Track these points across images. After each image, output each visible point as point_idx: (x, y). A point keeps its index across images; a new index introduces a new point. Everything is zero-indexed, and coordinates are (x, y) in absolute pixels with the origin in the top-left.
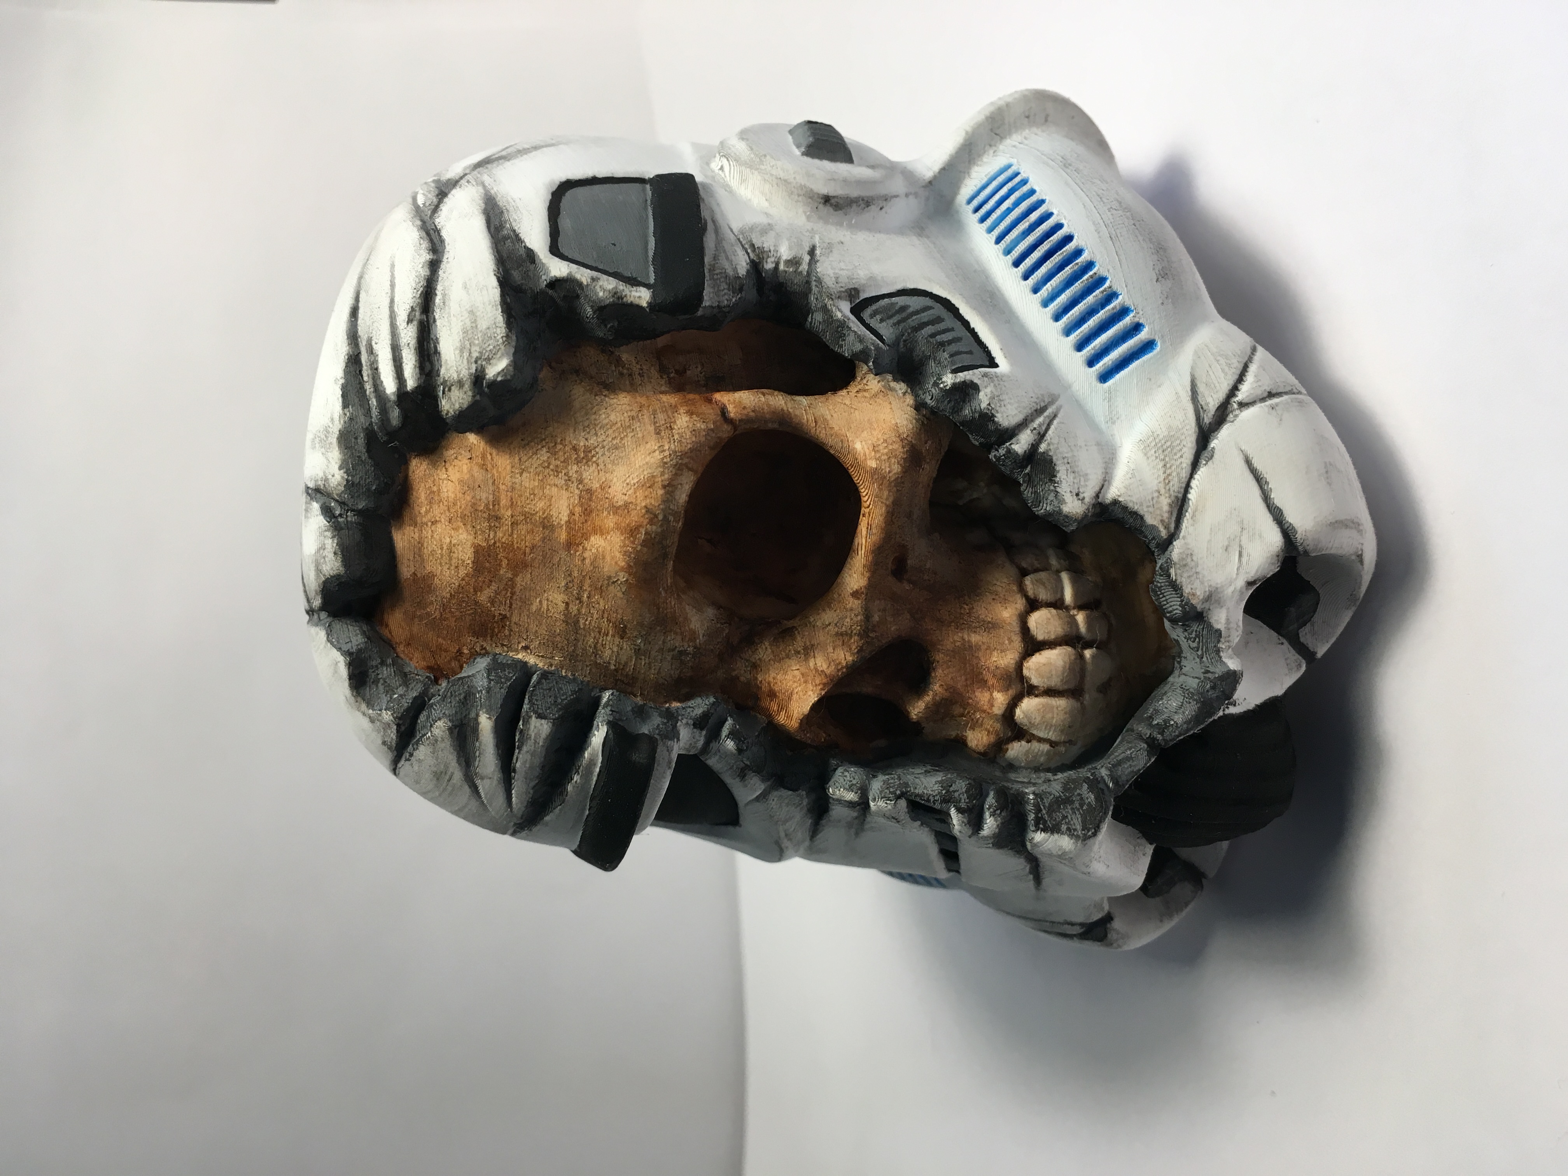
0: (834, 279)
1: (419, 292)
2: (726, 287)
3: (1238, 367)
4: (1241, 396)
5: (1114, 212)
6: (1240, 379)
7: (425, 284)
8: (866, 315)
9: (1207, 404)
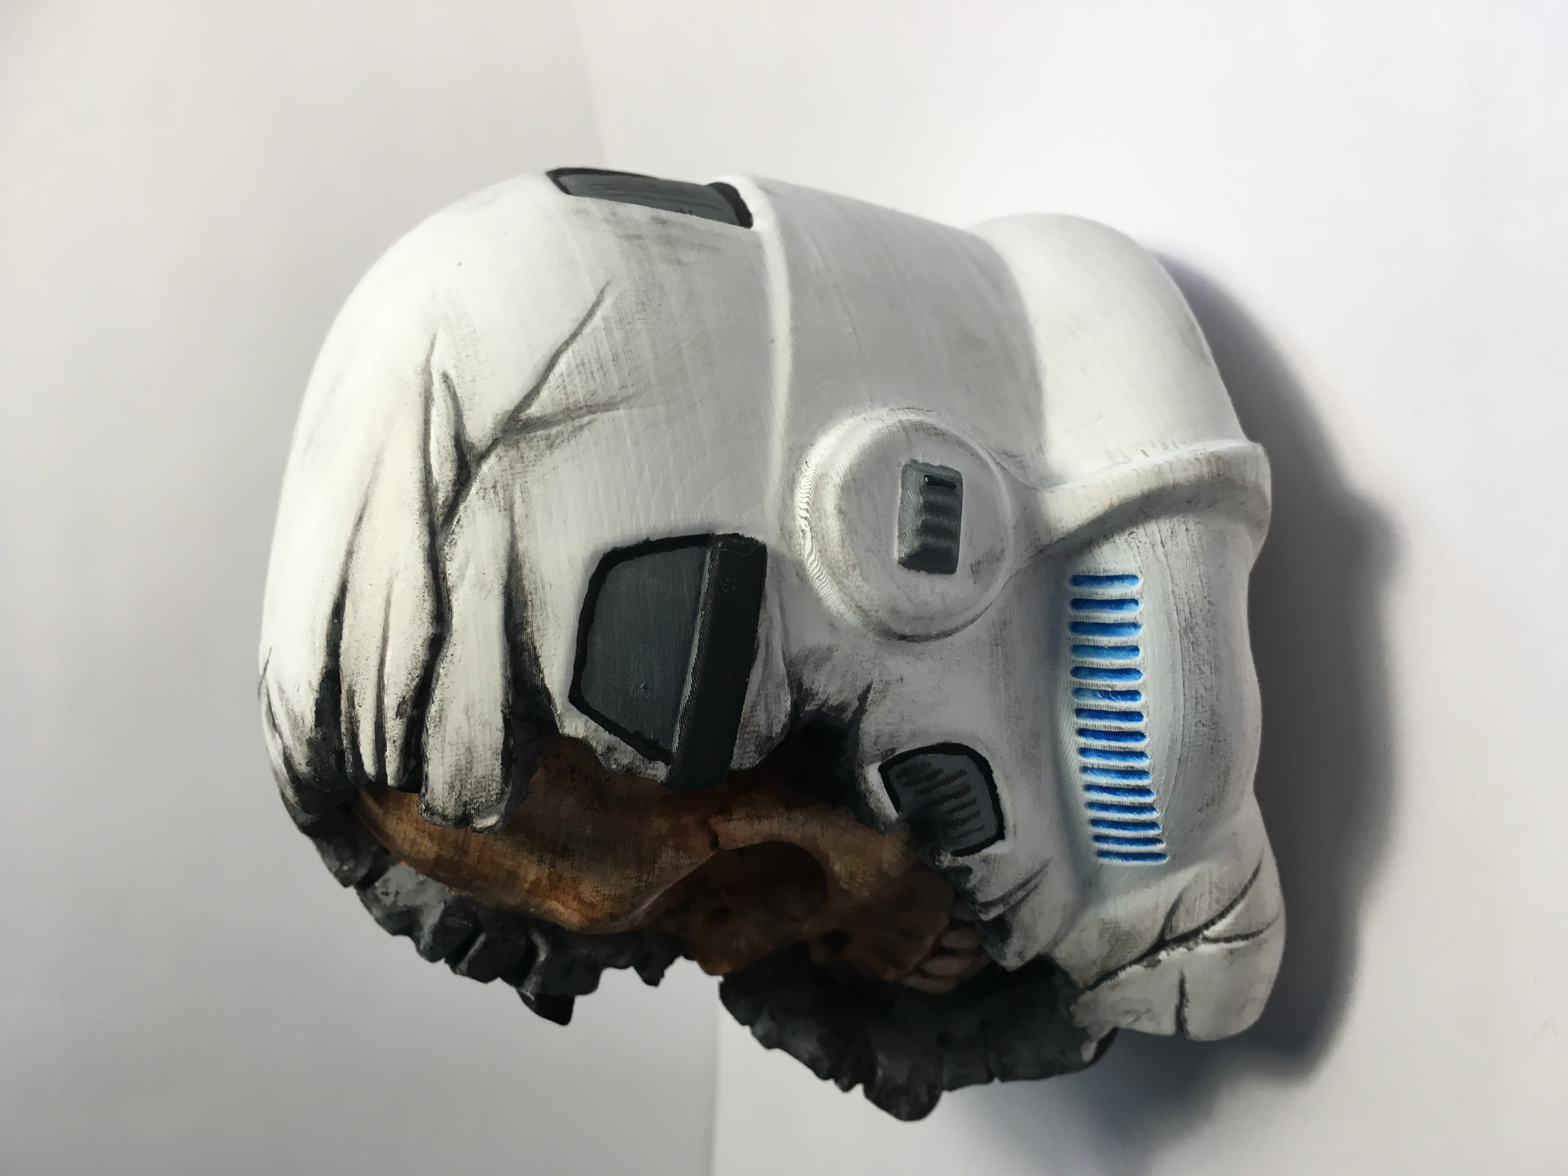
0: (873, 739)
1: (414, 683)
2: (753, 748)
3: (1226, 902)
4: (1209, 933)
5: (1200, 728)
6: (1222, 915)
7: (423, 674)
8: (892, 773)
9: (1178, 927)
